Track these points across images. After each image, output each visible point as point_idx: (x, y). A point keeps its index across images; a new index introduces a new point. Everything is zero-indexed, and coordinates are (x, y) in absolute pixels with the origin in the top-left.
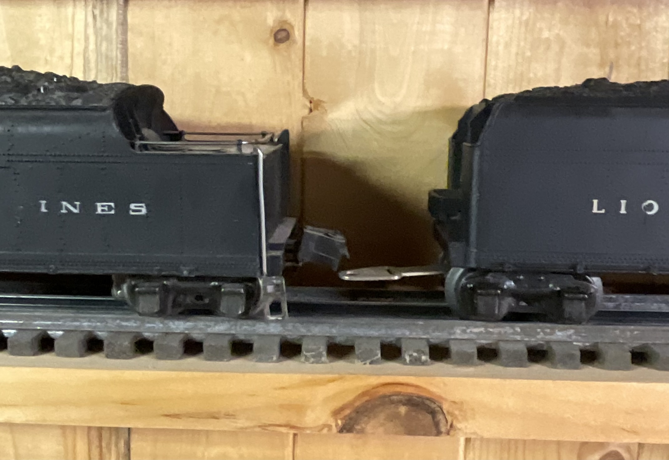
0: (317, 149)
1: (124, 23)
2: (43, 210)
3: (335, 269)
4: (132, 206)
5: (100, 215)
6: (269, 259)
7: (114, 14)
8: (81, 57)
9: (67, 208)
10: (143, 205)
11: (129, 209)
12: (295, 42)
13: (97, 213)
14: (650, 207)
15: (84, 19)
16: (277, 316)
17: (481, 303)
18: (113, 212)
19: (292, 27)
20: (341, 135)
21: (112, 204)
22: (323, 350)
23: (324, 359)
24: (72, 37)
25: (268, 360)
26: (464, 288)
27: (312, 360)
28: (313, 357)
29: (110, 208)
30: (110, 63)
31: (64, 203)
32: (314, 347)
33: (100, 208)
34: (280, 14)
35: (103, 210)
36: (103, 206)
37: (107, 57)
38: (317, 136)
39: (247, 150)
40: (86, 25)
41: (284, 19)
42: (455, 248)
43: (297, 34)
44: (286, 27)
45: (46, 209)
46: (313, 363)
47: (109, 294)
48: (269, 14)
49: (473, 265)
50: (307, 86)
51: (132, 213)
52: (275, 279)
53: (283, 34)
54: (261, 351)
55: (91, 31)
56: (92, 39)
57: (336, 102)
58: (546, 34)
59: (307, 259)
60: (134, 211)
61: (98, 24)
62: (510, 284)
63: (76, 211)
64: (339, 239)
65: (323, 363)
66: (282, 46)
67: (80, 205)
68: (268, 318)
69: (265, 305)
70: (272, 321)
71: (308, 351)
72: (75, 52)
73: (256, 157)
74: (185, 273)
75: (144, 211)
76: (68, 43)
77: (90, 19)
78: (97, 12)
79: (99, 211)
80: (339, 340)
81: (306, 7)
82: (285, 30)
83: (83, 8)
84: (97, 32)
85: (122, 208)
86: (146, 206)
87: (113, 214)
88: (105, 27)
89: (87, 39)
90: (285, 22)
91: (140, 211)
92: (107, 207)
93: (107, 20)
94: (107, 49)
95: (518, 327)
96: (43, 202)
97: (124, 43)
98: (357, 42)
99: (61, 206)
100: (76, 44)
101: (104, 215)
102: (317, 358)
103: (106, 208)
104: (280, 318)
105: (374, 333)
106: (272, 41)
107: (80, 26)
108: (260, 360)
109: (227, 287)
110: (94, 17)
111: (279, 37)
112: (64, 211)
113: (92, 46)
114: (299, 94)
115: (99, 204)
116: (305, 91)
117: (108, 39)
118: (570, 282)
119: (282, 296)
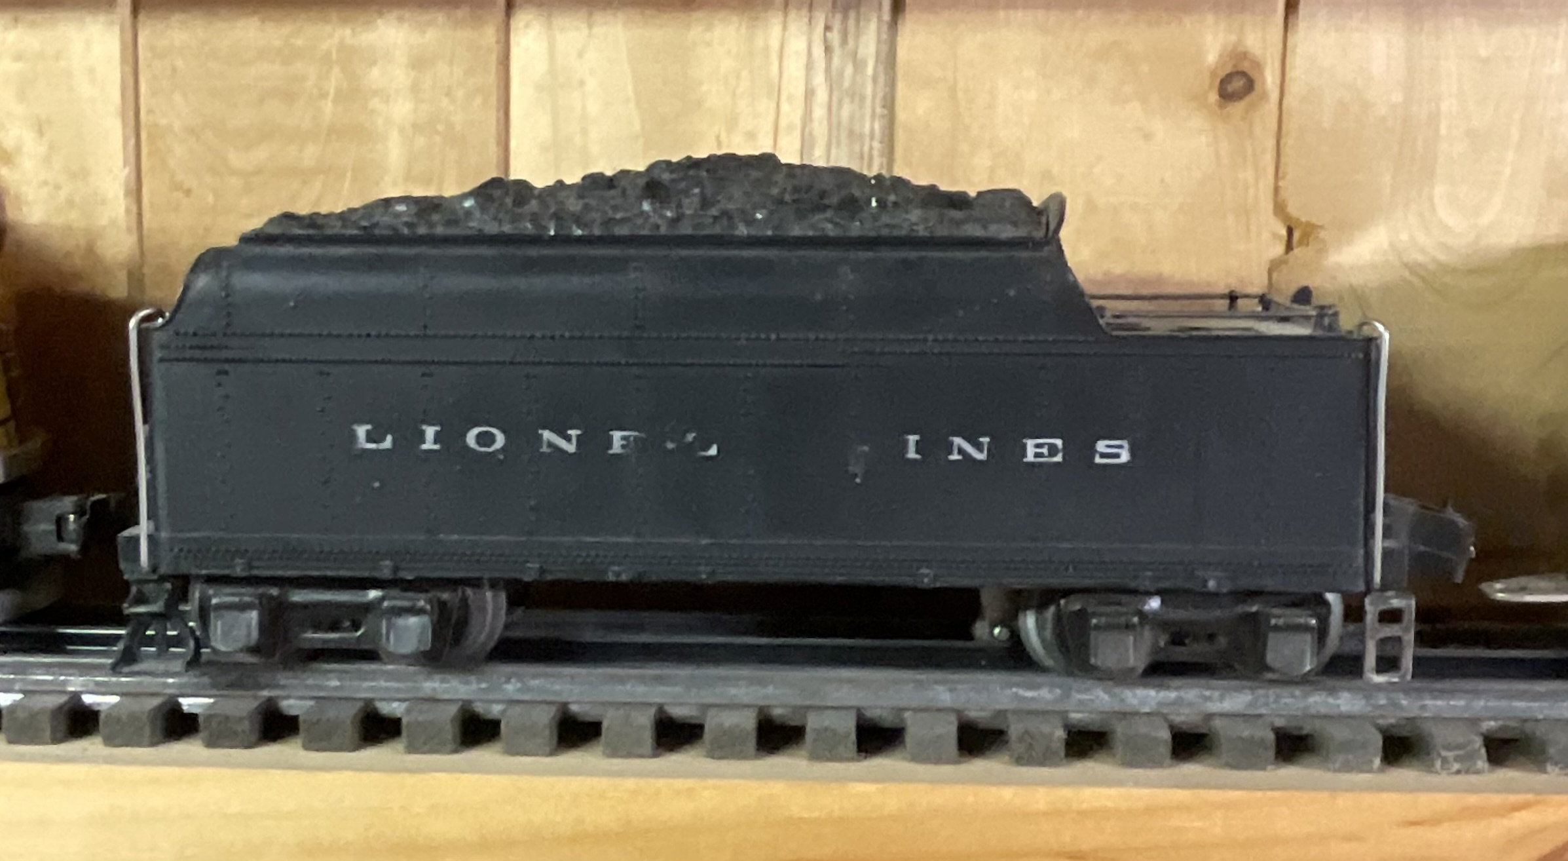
1: (889, 60)
2: (912, 454)
4: (1101, 446)
5: (1032, 464)
6: (1386, 554)
7: (869, 41)
8: (797, 134)
9: (961, 451)
10: (1125, 443)
11: (1093, 451)
12: (1264, 96)
13: (1025, 460)
15: (805, 52)
16: (1390, 674)
18: (1058, 458)
19: (1258, 65)
20: (1356, 297)
21: (1059, 442)
22: (1480, 744)
23: (1482, 763)
24: (776, 92)
25: (1363, 766)
27: (1456, 766)
28: (1457, 759)
29: (1053, 450)
30: (857, 148)
31: (958, 441)
32: (1461, 740)
33: (1033, 450)
34: (1233, 38)
35: (1037, 455)
36: (1038, 446)
37: (851, 133)
40: (809, 66)
41: (1240, 49)
43: (1270, 79)
44: (1246, 66)
45: (917, 452)
46: (1458, 772)
48: (1209, 38)
50: (1283, 194)
51: (1098, 460)
52: (1397, 597)
53: (1237, 84)
54: (1346, 746)
55: (819, 79)
56: (822, 95)
57: (1349, 227)
60: (1103, 455)
61: (836, 61)
63: (981, 456)
65: (1478, 772)
66: (1236, 107)
67: (989, 443)
68: (1371, 679)
70: (1379, 687)
71: (1448, 748)
72: (783, 123)
75: (1125, 457)
76: (766, 106)
77: (818, 51)
78: (835, 37)
79: (1030, 457)
81: (1290, 17)
82: (1243, 74)
83: (805, 28)
84: (832, 82)
85: (1081, 450)
86: (1130, 443)
87: (1058, 463)
88: (849, 70)
89: (809, 94)
90: (1244, 55)
91: (1117, 456)
92: (1046, 447)
93: (855, 54)
94: (852, 118)
96: (912, 439)
97: (890, 103)
98: (1397, 97)
99: (952, 444)
100: (785, 107)
101: (1041, 464)
102: (1467, 763)
103: (1045, 451)
104: (1396, 680)
106: (1213, 97)
107: (795, 68)
108: (1347, 768)
109: (1279, 616)
110: (828, 49)
111: (1230, 88)
112: (955, 457)
113: (819, 112)
115: (1030, 444)
116: (1278, 205)
117: (855, 95)
119: (1407, 633)
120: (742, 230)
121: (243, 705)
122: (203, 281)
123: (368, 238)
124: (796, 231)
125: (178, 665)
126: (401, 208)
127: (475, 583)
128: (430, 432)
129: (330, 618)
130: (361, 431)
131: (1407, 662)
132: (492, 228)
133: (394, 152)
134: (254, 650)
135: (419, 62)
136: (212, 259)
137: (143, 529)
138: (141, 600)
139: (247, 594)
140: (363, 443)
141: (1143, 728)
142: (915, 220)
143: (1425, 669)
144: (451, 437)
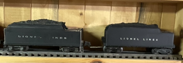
0: (86, 30)
1: (58, 12)
3: (89, 46)
7: (56, 10)
9: (56, 38)
14: (127, 39)
17: (107, 50)
20: (89, 29)
22: (88, 56)
25: (81, 57)
26: (105, 49)
33: (60, 38)
37: (55, 17)
38: (86, 29)
39: (79, 31)
41: (82, 12)
42: (104, 44)
43: (83, 14)
47: (59, 50)
48: (79, 11)
49: (106, 45)
52: (82, 47)
53: (81, 14)
54: (80, 56)
56: (53, 14)
57: (89, 24)
58: (118, 15)
59: (85, 45)
61: (54, 12)
62: (111, 48)
64: (90, 43)
66: (81, 16)
67: (58, 37)
68: (81, 52)
69: (80, 50)
72: (50, 16)
73: (80, 32)
74: (71, 46)
75: (66, 38)
76: (49, 14)
78: (54, 10)
80: (90, 55)
81: (85, 10)
83: (52, 9)
95: (112, 54)
98: (92, 15)
102: (87, 57)
105: (94, 54)
107: (51, 12)
109: (76, 48)
114: (84, 23)
116: (84, 22)
117: (55, 14)
118: (118, 48)
119: (83, 49)
120: (43, 24)
121: (11, 53)
122: (9, 27)
123: (19, 24)
124: (46, 24)
125: (7, 51)
126: (22, 22)
127: (26, 46)
128: (23, 36)
129: (17, 48)
130: (19, 36)
131: (83, 51)
132: (27, 24)
133: (23, 17)
134: (12, 50)
135: (25, 11)
136: (9, 25)
137: (5, 42)
138: (5, 46)
139: (11, 46)
140: (19, 37)
141: (68, 55)
142: (54, 24)
143: (84, 52)
144: (24, 36)
